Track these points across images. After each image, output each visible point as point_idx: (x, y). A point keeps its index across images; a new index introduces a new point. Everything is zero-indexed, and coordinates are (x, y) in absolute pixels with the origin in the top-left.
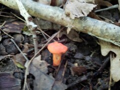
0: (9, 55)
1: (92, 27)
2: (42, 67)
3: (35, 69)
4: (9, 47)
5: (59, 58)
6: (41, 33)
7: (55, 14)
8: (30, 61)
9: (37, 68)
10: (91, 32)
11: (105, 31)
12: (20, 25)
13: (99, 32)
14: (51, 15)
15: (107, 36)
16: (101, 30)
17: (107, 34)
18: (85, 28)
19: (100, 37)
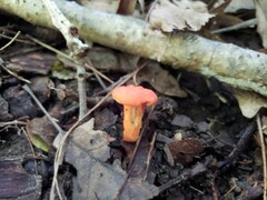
0: (16, 122)
1: (210, 54)
2: (96, 146)
3: (77, 152)
4: (19, 101)
5: (138, 122)
6: (94, 76)
7: (128, 27)
8: (68, 133)
9: (84, 149)
10: (208, 65)
11: (238, 62)
12: (45, 61)
13: (226, 65)
14: (119, 30)
15: (244, 72)
16: (229, 59)
17: (243, 68)
18: (195, 57)
19: (229, 76)
